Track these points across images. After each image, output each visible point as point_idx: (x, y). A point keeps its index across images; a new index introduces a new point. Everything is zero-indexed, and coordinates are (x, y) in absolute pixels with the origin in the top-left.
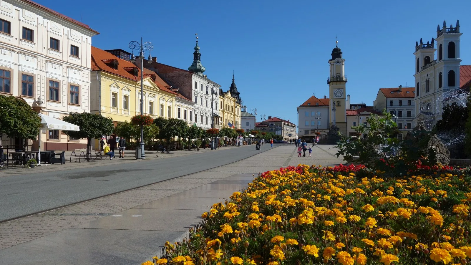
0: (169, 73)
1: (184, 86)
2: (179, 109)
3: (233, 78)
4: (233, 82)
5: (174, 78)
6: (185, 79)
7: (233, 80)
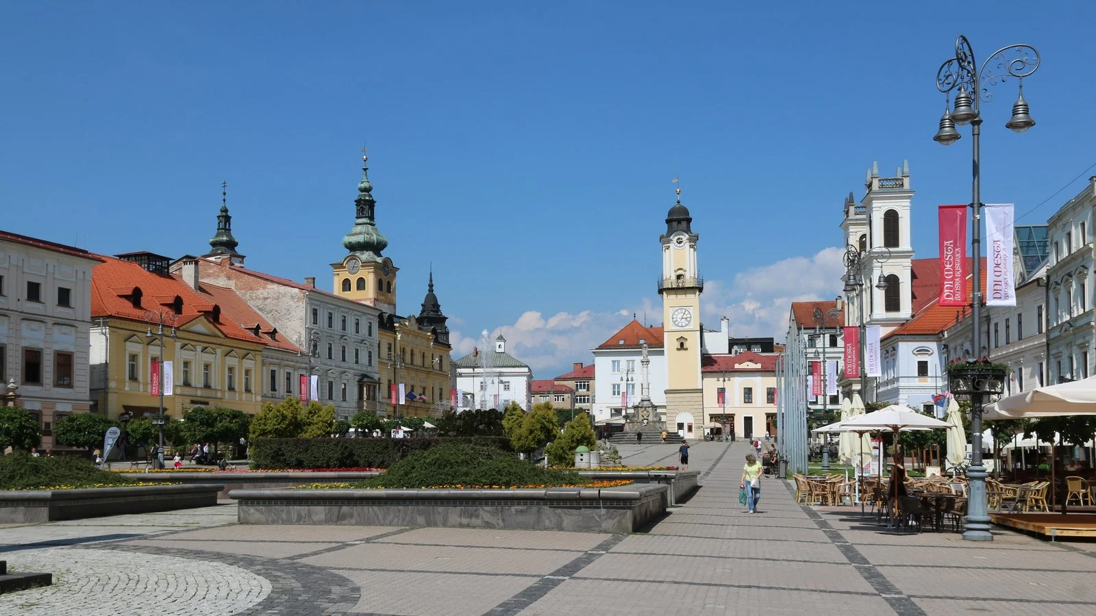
0: (258, 290)
1: (288, 319)
2: (273, 372)
3: (431, 281)
4: (431, 290)
5: (269, 300)
6: (292, 303)
7: (431, 286)
